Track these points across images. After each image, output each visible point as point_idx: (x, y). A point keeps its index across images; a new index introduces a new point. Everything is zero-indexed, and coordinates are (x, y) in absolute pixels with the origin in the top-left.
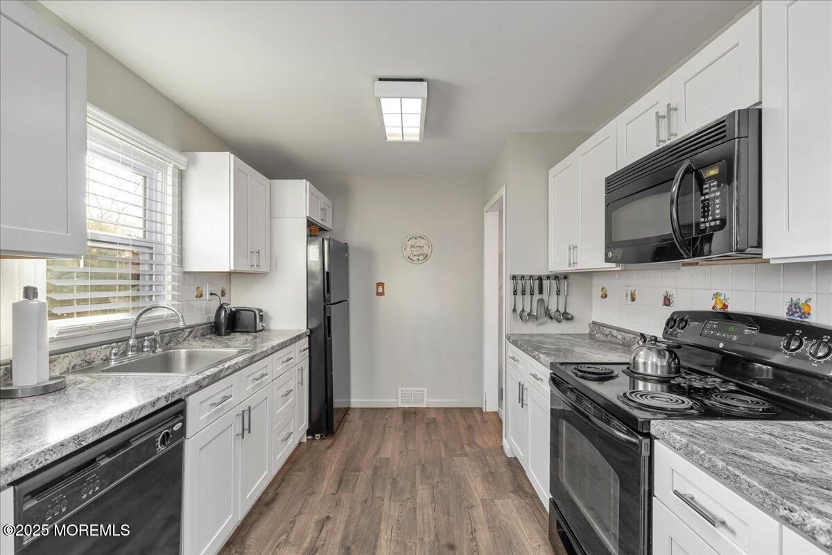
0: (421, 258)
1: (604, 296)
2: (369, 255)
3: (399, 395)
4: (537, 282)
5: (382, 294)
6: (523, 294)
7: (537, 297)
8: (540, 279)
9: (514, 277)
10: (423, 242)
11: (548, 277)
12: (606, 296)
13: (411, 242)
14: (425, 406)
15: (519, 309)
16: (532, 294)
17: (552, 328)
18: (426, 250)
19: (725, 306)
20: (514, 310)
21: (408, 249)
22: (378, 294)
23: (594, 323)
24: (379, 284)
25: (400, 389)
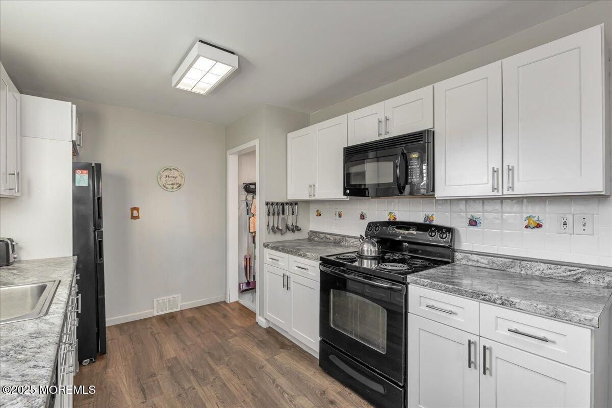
0: (175, 186)
1: (319, 214)
2: (122, 181)
3: (155, 305)
4: (281, 206)
5: (138, 217)
6: (274, 215)
7: (281, 216)
8: (282, 204)
9: (267, 204)
10: (176, 174)
11: (287, 204)
12: (320, 215)
13: (166, 173)
14: (179, 309)
15: (271, 225)
16: (278, 215)
17: (289, 236)
18: (179, 180)
19: (395, 218)
20: (268, 225)
21: (163, 178)
22: (133, 217)
23: (310, 231)
24: (133, 209)
25: (155, 300)
